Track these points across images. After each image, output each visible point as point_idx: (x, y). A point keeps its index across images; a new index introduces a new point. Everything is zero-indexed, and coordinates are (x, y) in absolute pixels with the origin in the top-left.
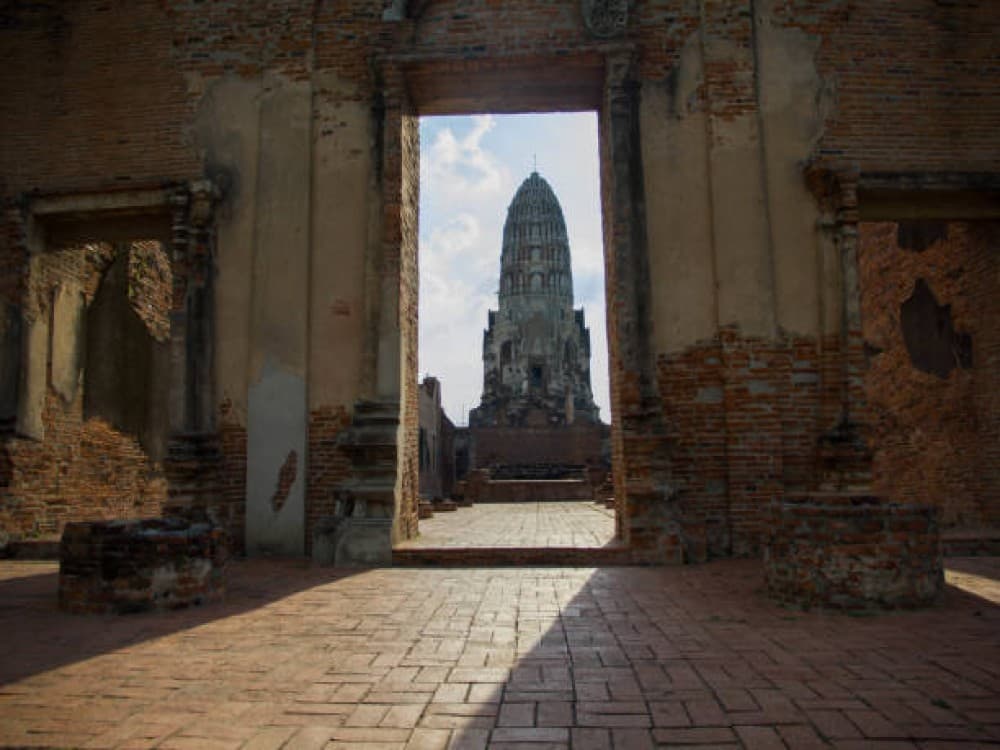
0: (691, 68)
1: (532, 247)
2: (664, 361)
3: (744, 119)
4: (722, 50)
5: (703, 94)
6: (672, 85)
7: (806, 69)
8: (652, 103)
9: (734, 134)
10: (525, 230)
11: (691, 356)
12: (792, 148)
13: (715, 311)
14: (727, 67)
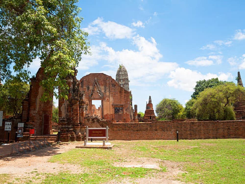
0: (106, 99)
1: (121, 79)
2: (104, 115)
3: (109, 102)
4: (108, 98)
5: (107, 101)
6: (105, 100)
7: (112, 99)
8: (104, 101)
9: (108, 103)
10: (120, 76)
11: (106, 115)
12: (111, 104)
13: (107, 113)
14: (108, 99)
